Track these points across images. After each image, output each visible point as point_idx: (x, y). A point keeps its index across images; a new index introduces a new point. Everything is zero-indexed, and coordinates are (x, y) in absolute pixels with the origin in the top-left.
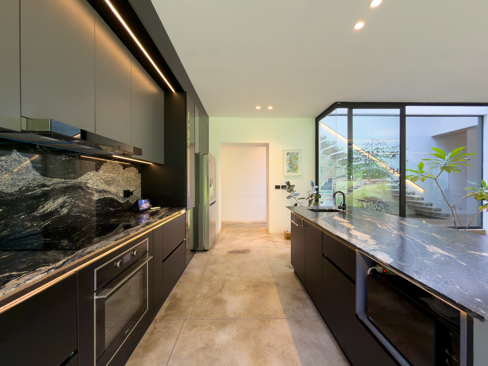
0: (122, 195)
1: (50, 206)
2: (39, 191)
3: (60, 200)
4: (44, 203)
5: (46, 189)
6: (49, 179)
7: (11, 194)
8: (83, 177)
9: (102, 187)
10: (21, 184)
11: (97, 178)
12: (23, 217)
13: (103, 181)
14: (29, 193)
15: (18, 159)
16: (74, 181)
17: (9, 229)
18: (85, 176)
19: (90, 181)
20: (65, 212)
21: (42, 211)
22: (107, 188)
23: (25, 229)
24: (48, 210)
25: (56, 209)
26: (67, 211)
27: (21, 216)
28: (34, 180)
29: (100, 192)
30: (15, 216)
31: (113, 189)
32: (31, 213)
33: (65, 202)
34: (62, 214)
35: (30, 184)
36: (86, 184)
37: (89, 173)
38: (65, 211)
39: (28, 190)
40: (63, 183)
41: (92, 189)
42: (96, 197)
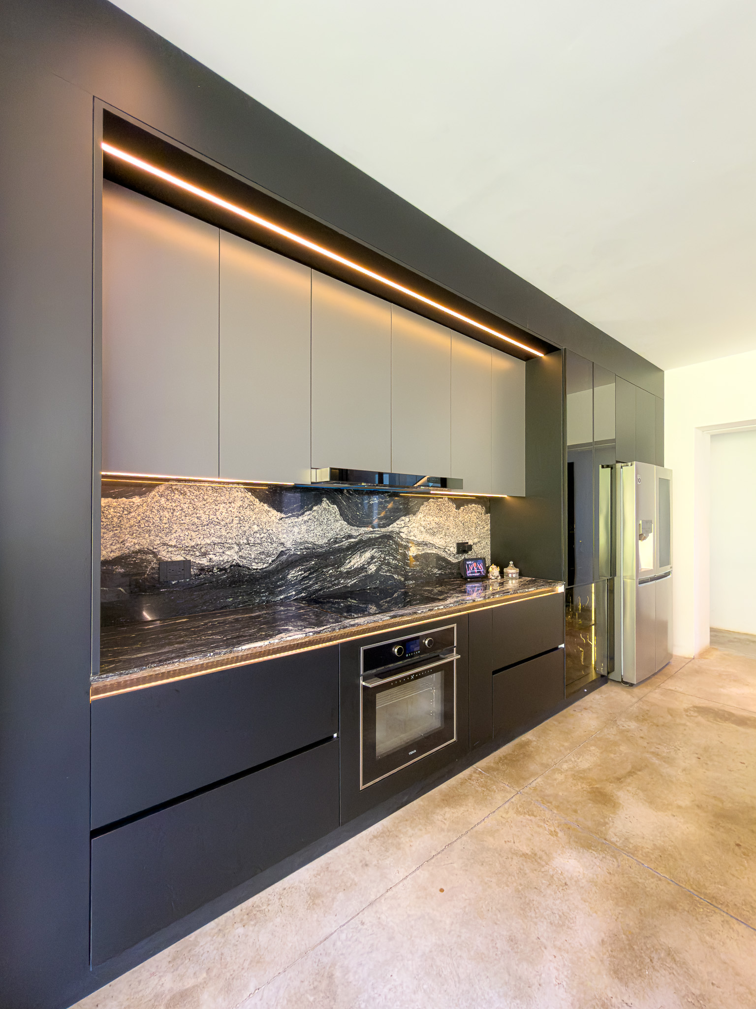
0: (454, 550)
1: (356, 561)
2: (345, 543)
3: (368, 555)
4: (351, 557)
5: (353, 540)
6: (356, 528)
7: (322, 547)
8: (395, 524)
9: (420, 538)
10: (330, 535)
11: (414, 524)
12: (331, 571)
13: (422, 529)
14: (337, 545)
15: (327, 508)
16: (383, 530)
17: (319, 584)
18: (398, 522)
19: (405, 530)
20: (373, 570)
21: (348, 566)
22: (429, 538)
23: (333, 585)
24: (355, 566)
25: (364, 565)
26: (375, 568)
27: (329, 570)
28: (341, 530)
29: (418, 544)
30: (325, 570)
31: (438, 541)
32: (338, 569)
33: (372, 558)
34: (370, 572)
35: (337, 535)
36: (399, 534)
37: (403, 518)
38: (373, 568)
39: (335, 542)
40: (371, 532)
41: (408, 541)
42: (413, 551)
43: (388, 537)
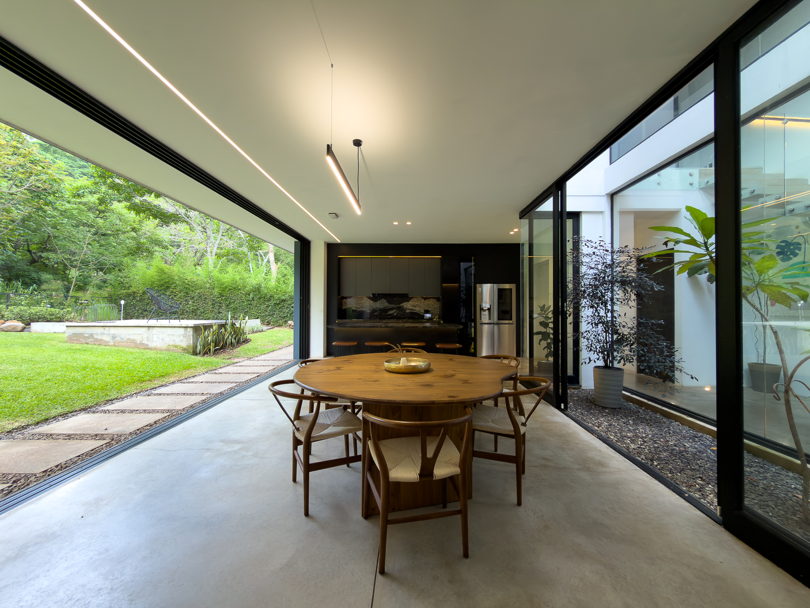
0: (423, 311)
4: (389, 311)
6: (391, 305)
7: (382, 309)
9: (411, 308)
10: (384, 306)
11: (408, 304)
13: (411, 306)
14: (386, 308)
15: (383, 300)
16: (398, 305)
18: (403, 304)
19: (405, 306)
22: (413, 308)
24: (391, 313)
25: (395, 312)
26: (398, 313)
27: (385, 313)
28: (387, 305)
29: (410, 309)
31: (416, 309)
40: (395, 306)
41: (406, 308)
42: (408, 311)
43: (400, 307)
